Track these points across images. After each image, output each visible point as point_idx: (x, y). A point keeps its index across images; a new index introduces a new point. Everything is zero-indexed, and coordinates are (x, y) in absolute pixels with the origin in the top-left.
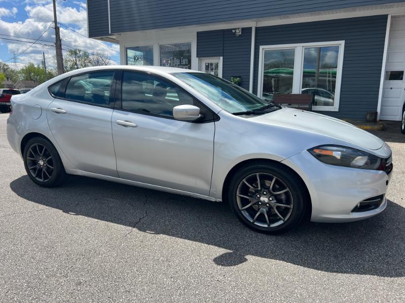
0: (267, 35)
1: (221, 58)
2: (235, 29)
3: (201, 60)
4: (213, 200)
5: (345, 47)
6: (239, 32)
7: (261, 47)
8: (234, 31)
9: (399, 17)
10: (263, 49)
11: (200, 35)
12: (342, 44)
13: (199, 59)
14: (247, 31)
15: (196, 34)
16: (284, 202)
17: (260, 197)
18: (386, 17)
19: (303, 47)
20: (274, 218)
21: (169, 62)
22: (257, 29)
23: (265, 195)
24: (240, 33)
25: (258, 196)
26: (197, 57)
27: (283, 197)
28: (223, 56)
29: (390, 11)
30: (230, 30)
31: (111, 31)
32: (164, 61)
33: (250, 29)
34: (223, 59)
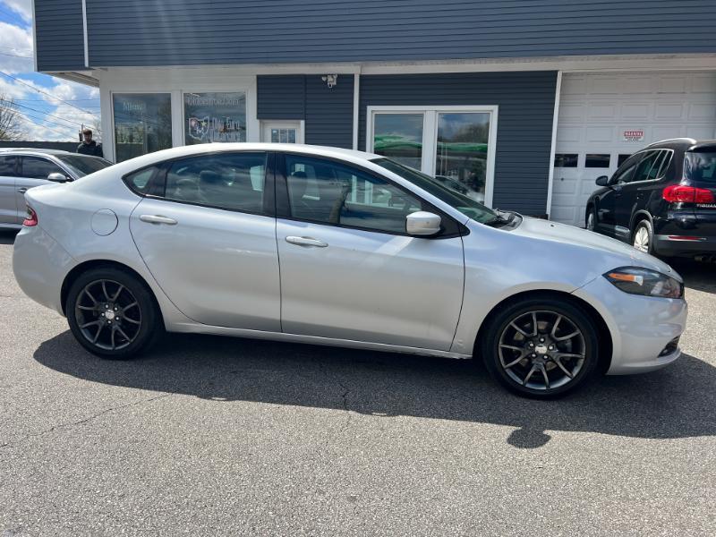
0: (378, 89)
1: (303, 122)
2: (326, 75)
3: (264, 124)
4: (456, 356)
5: (499, 115)
6: (332, 82)
7: (370, 109)
8: (324, 79)
9: (571, 74)
10: (372, 111)
11: (262, 81)
12: (495, 108)
13: (261, 122)
14: (346, 80)
15: (255, 77)
16: (570, 351)
17: (534, 347)
18: (554, 73)
19: (436, 111)
20: (556, 375)
21: (204, 124)
22: (362, 78)
23: (542, 342)
24: (335, 83)
25: (532, 345)
26: (258, 118)
27: (569, 344)
28: (305, 120)
29: (562, 65)
30: (319, 77)
31: (90, 62)
32: (193, 123)
33: (352, 76)
34: (306, 124)
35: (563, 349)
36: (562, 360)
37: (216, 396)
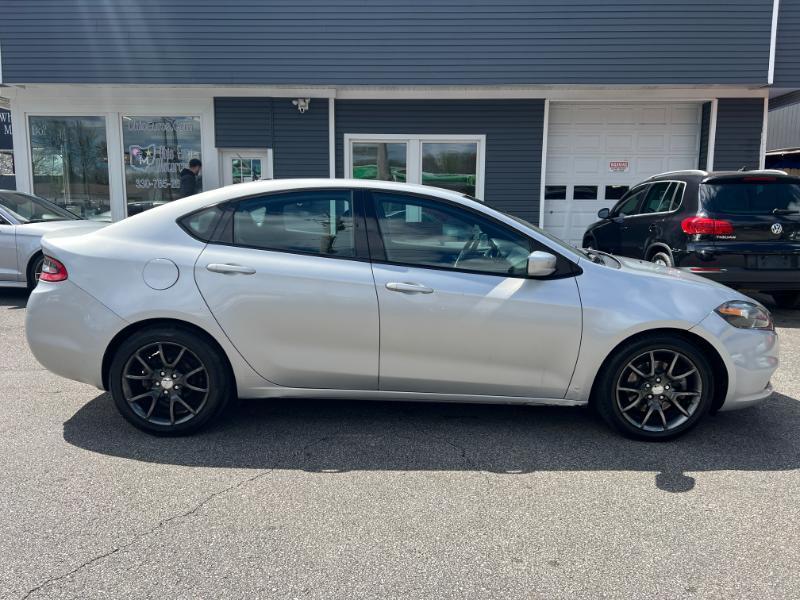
0: (356, 115)
1: (270, 152)
2: (296, 99)
4: (572, 403)
5: (487, 145)
6: (303, 106)
7: (347, 137)
8: (295, 103)
9: (558, 103)
10: (350, 140)
11: (219, 103)
12: (482, 138)
13: (219, 151)
14: (319, 105)
15: (212, 100)
16: (685, 388)
17: (651, 387)
18: (541, 102)
19: (420, 140)
22: (337, 102)
23: (659, 383)
24: (307, 108)
25: (648, 386)
26: (216, 146)
27: (684, 382)
28: (274, 148)
29: (550, 94)
30: (290, 100)
32: (135, 152)
33: (326, 101)
34: (274, 153)
35: (678, 388)
36: (678, 399)
37: (324, 468)
